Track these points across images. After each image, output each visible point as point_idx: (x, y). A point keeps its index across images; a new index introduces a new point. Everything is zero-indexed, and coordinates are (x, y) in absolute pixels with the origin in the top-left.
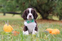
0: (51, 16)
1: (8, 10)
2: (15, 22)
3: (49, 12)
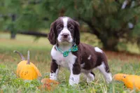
1: (23, 26)
2: (40, 54)
3: (118, 34)
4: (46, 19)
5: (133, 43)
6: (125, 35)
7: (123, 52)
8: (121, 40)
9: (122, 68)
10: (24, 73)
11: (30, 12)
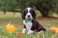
0: (51, 13)
2: (16, 20)
3: (49, 10)
4: (18, 5)
5: (55, 13)
6: (52, 10)
8: (50, 12)
9: (51, 24)
10: (9, 30)
11: (11, 3)
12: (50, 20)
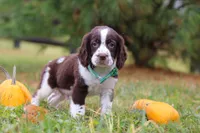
5: (176, 58)
7: (160, 70)
8: (161, 53)
12: (156, 79)
